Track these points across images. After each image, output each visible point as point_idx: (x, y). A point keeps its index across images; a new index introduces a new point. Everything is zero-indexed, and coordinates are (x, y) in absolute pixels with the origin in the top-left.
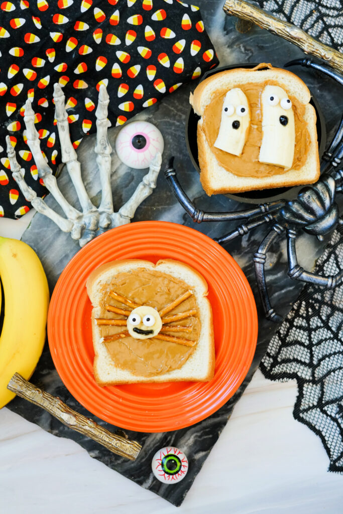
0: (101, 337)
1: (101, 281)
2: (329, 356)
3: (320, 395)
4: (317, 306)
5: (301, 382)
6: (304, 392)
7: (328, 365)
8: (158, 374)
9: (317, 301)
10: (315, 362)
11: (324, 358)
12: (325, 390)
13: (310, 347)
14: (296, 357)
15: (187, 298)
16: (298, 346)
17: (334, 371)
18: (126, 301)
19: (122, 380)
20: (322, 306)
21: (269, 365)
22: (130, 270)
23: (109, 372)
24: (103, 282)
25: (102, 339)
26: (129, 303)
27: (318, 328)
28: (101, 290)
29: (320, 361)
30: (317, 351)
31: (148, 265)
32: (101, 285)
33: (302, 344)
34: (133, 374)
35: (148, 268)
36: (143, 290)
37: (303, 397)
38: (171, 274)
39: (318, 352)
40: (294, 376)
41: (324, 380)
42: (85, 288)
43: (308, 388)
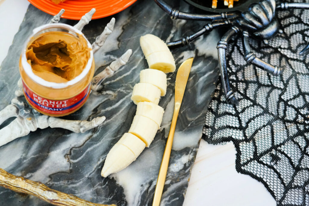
2: (253, 118)
3: (254, 150)
4: (234, 84)
5: (237, 143)
6: (241, 150)
7: (254, 125)
9: (233, 81)
10: (244, 125)
11: (249, 121)
12: (257, 145)
13: (237, 115)
14: (228, 124)
16: (228, 116)
17: (260, 129)
20: (238, 83)
21: (210, 134)
27: (239, 100)
29: (247, 123)
30: (243, 116)
33: (230, 114)
37: (241, 154)
39: (244, 118)
40: (229, 139)
41: (254, 137)
43: (243, 146)
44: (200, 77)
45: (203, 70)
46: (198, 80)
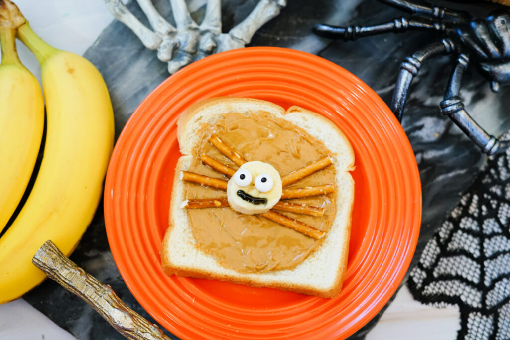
0: (185, 199)
1: (201, 117)
2: (508, 276)
3: (491, 332)
4: (494, 204)
5: (465, 310)
6: (469, 326)
7: (505, 288)
8: (258, 271)
9: (494, 196)
10: (487, 283)
11: (500, 278)
12: (499, 325)
13: (481, 260)
14: (459, 273)
15: (323, 169)
16: (464, 258)
18: (233, 155)
19: (202, 269)
20: (502, 204)
21: (421, 281)
22: (247, 110)
23: (186, 254)
24: (205, 121)
25: (186, 203)
26: (237, 157)
27: (493, 234)
28: (199, 131)
29: (494, 282)
30: (491, 267)
31: (275, 110)
32: (200, 124)
33: (469, 255)
34: (221, 263)
35: (274, 113)
36: (260, 144)
37: (466, 333)
38: (305, 129)
39: (492, 269)
40: (455, 300)
41: (499, 310)
42: (175, 126)
43: (474, 320)
44: (440, 174)
45: (450, 162)
46: (435, 177)
